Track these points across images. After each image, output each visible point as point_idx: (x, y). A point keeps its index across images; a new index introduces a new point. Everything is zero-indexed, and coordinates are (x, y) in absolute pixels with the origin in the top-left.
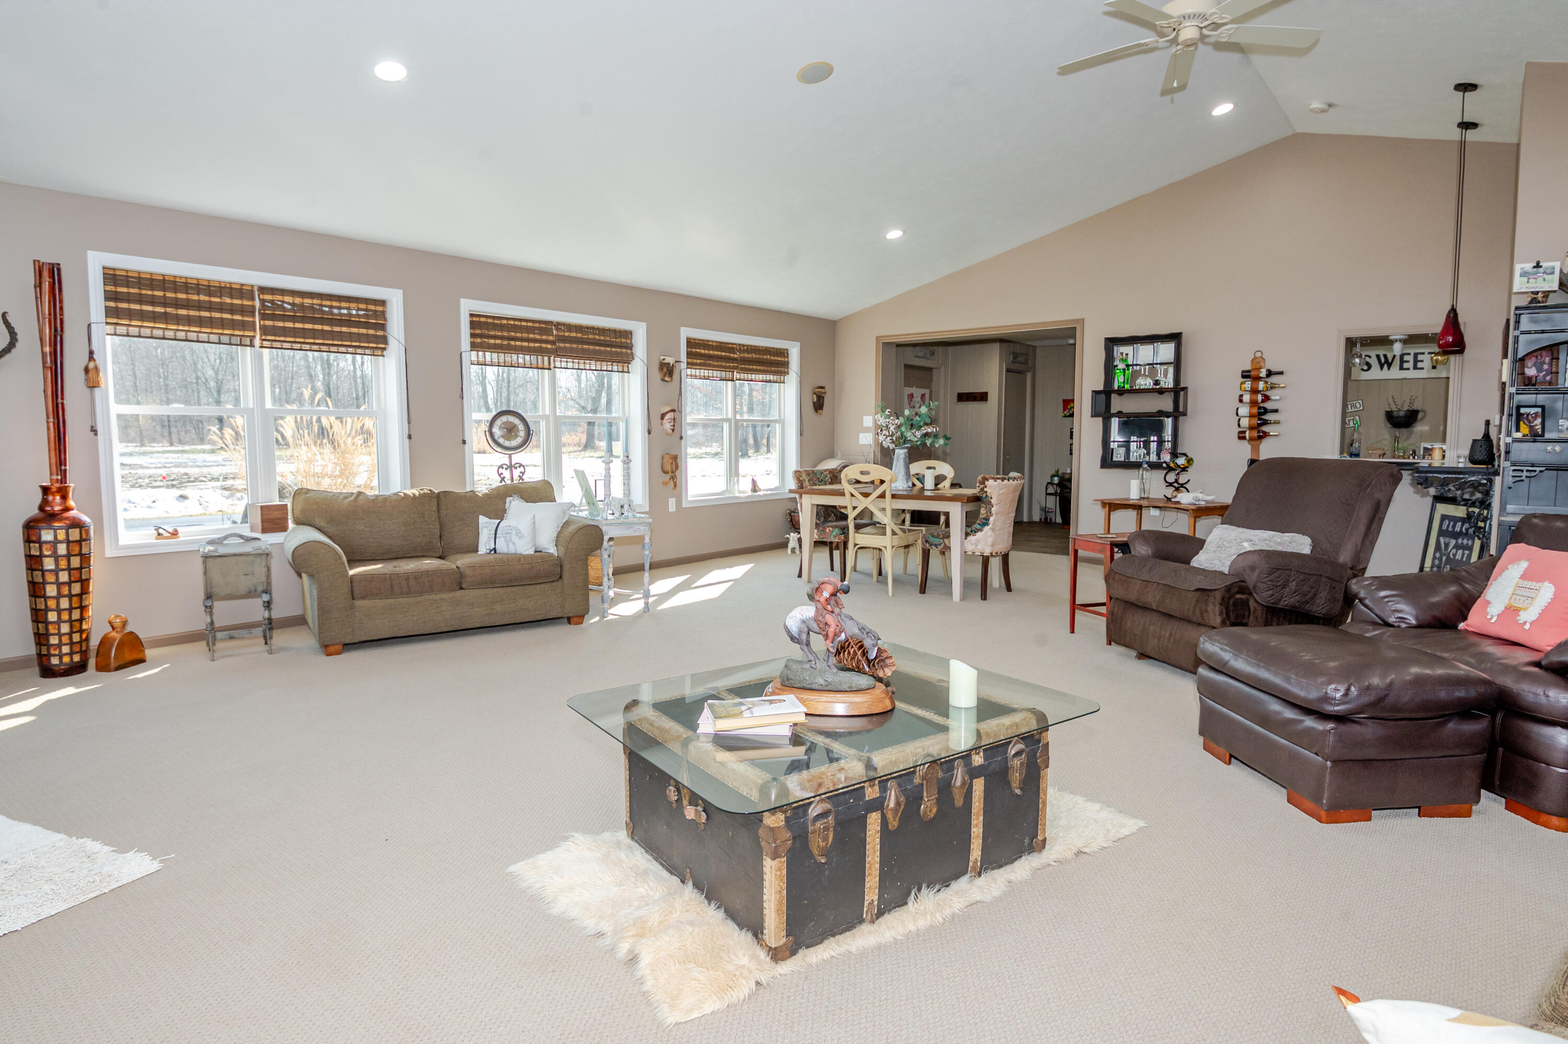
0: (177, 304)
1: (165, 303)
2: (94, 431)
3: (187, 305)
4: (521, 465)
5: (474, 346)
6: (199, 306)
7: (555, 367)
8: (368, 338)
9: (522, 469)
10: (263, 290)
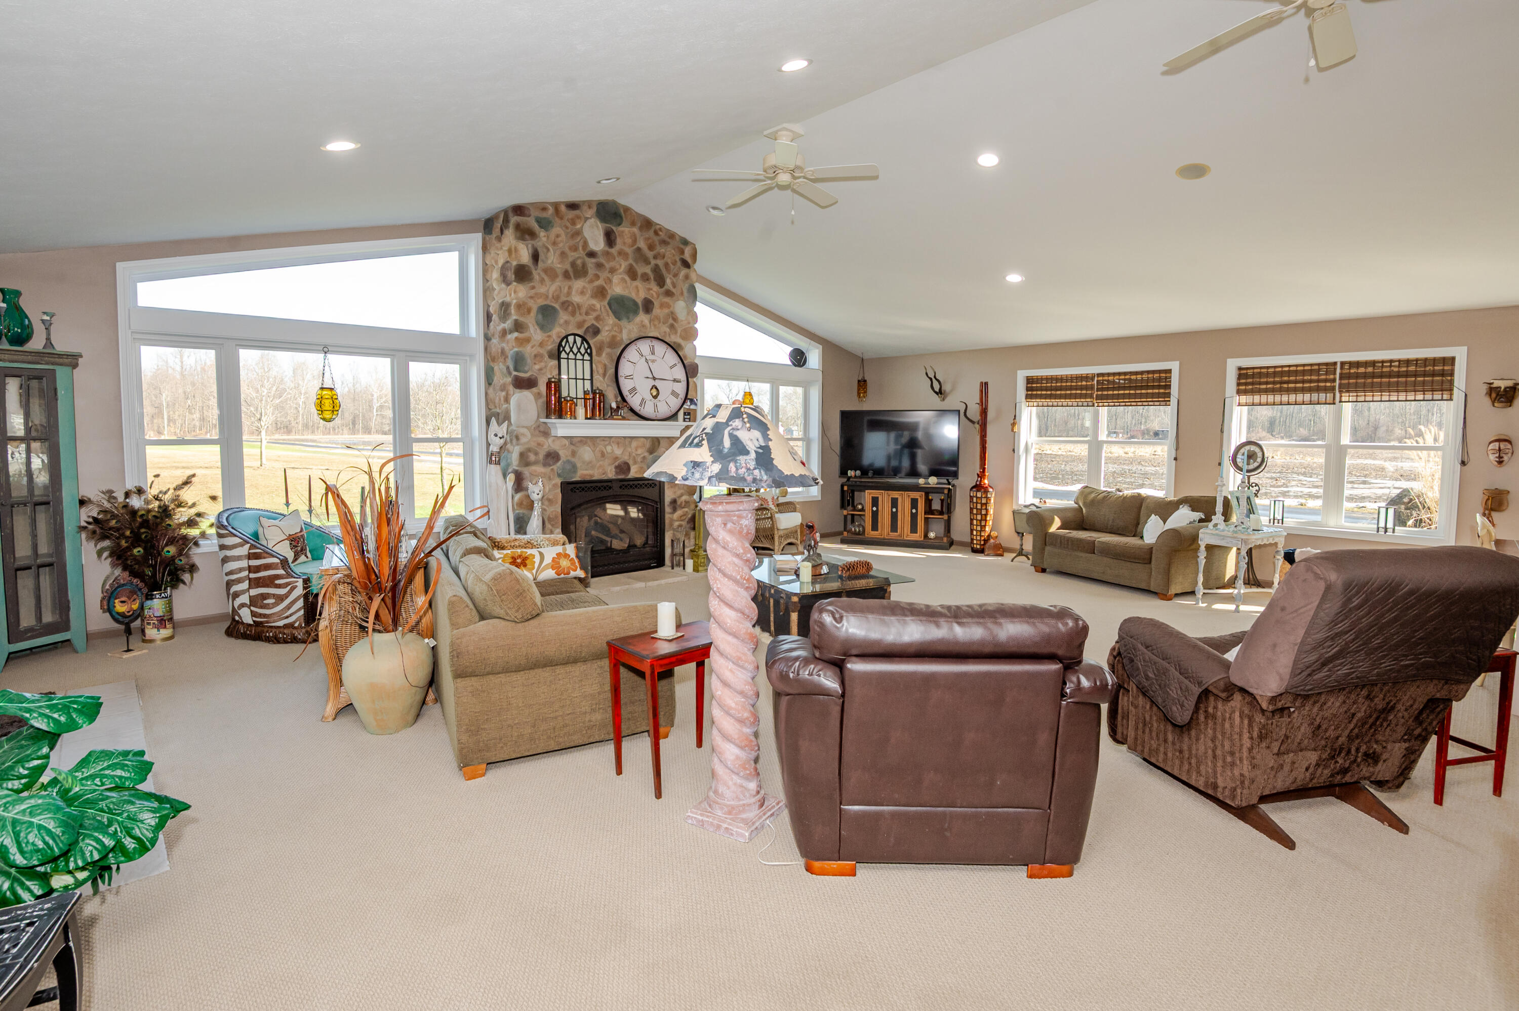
0: (1056, 389)
1: (1051, 389)
2: (1014, 450)
3: (1061, 388)
4: (1257, 485)
5: (1239, 392)
6: (1066, 388)
7: (1341, 401)
8: (1159, 395)
9: (1257, 488)
10: (1099, 375)
